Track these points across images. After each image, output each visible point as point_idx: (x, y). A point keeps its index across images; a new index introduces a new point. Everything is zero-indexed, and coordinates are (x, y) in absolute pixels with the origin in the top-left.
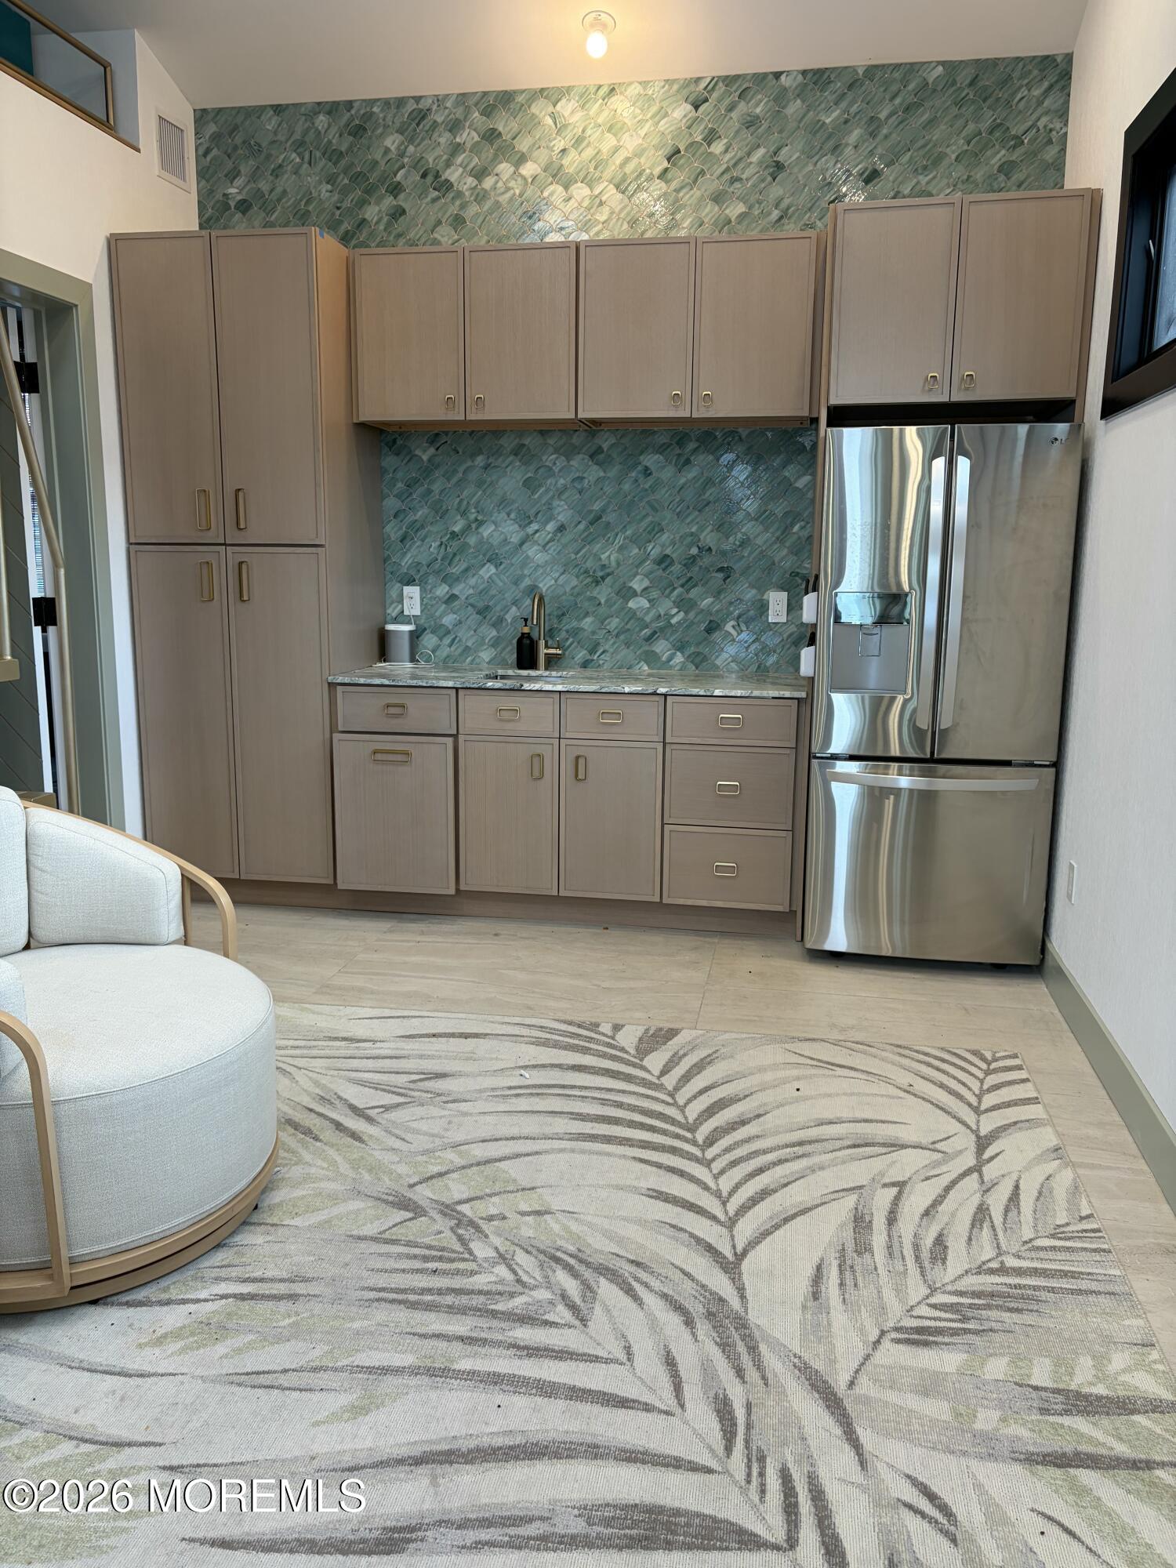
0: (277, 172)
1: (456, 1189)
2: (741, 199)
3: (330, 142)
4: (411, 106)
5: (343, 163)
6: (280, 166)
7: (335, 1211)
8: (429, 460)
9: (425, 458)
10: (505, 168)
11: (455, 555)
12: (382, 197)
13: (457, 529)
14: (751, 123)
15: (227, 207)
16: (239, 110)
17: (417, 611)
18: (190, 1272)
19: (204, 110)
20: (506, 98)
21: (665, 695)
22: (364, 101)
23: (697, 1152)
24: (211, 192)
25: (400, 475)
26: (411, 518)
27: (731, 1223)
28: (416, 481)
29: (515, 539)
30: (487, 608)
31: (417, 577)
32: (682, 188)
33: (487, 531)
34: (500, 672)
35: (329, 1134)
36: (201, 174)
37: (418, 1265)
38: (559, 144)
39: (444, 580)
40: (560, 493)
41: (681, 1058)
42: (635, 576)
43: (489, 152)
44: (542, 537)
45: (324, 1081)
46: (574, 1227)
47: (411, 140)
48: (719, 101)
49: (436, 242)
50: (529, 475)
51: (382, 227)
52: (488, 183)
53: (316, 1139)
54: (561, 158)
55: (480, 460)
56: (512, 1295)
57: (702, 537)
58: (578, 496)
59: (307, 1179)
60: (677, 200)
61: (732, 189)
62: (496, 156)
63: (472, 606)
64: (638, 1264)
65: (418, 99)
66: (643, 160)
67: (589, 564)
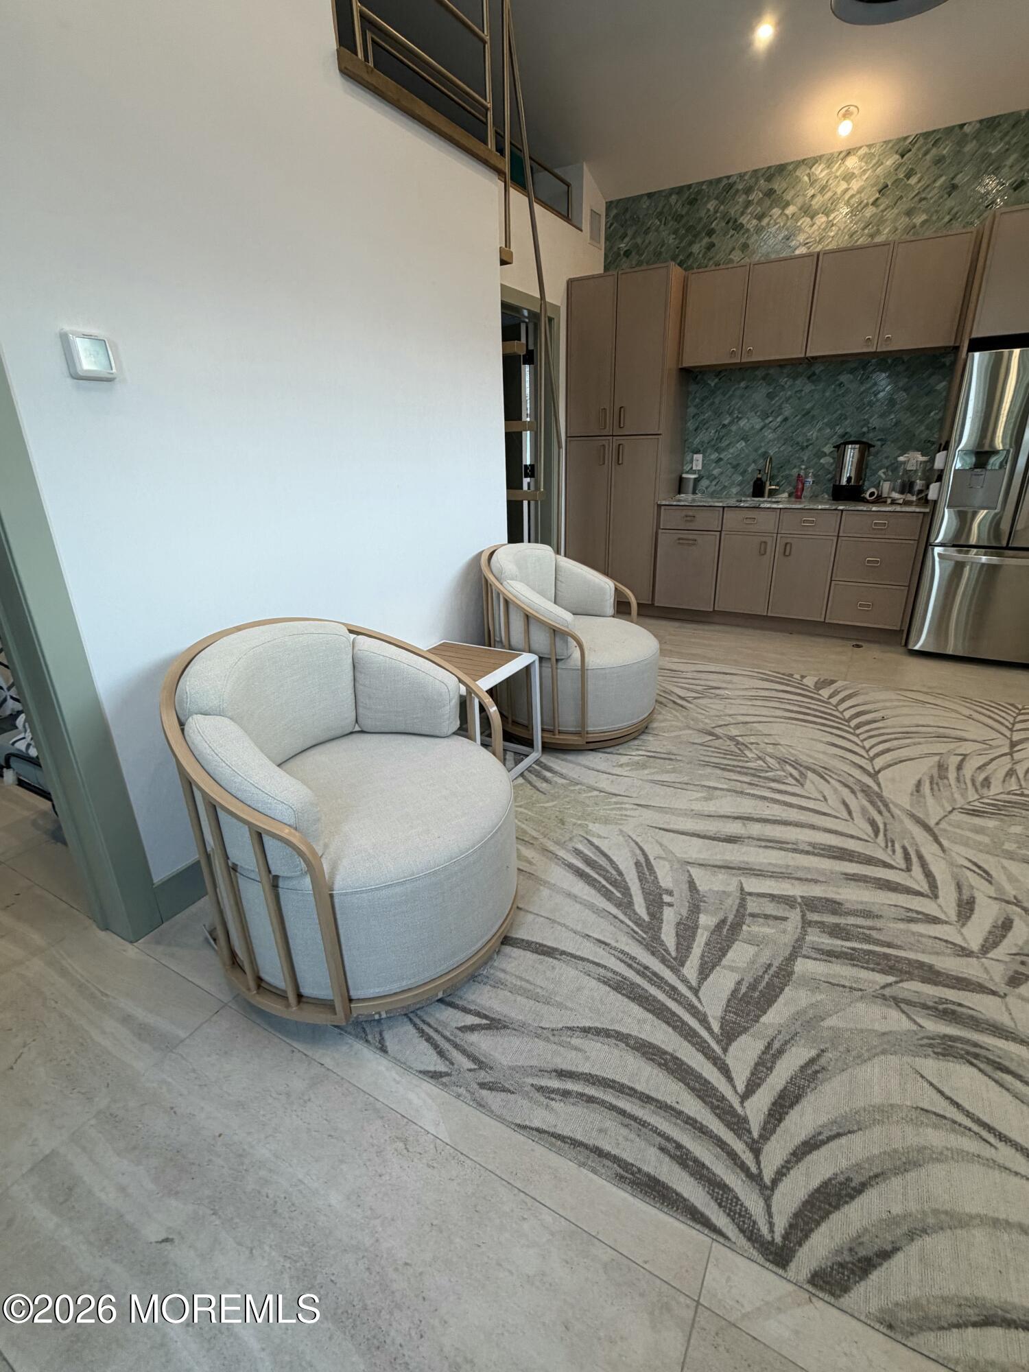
0: (646, 232)
1: (734, 731)
2: (924, 211)
3: (677, 211)
4: (725, 182)
5: (684, 221)
6: (649, 228)
7: (681, 733)
8: (715, 386)
9: (713, 384)
10: (776, 212)
11: (723, 437)
12: (702, 239)
13: (726, 422)
14: (939, 161)
15: (619, 255)
16: (628, 199)
17: (700, 467)
18: (626, 745)
19: (611, 202)
20: (781, 169)
21: (842, 511)
22: (697, 183)
23: (852, 731)
24: (611, 248)
25: (698, 395)
26: (700, 419)
27: (872, 759)
28: (706, 397)
29: (758, 427)
30: (738, 465)
31: (701, 449)
32: (886, 209)
33: (742, 423)
34: (743, 499)
35: (671, 705)
36: (607, 239)
37: (722, 756)
38: (811, 192)
39: (716, 450)
40: (787, 400)
41: (839, 692)
42: (826, 444)
43: (767, 202)
44: (773, 425)
45: (664, 685)
46: (793, 751)
47: (722, 203)
48: (919, 149)
49: (731, 261)
50: (771, 390)
51: (701, 256)
52: (765, 222)
53: (666, 706)
54: (811, 200)
55: (743, 384)
56: (767, 772)
57: (871, 421)
58: (797, 401)
59: (665, 720)
60: (882, 217)
61: (919, 206)
62: (771, 204)
63: (730, 464)
64: (826, 769)
65: (728, 177)
66: (863, 194)
67: (800, 439)
